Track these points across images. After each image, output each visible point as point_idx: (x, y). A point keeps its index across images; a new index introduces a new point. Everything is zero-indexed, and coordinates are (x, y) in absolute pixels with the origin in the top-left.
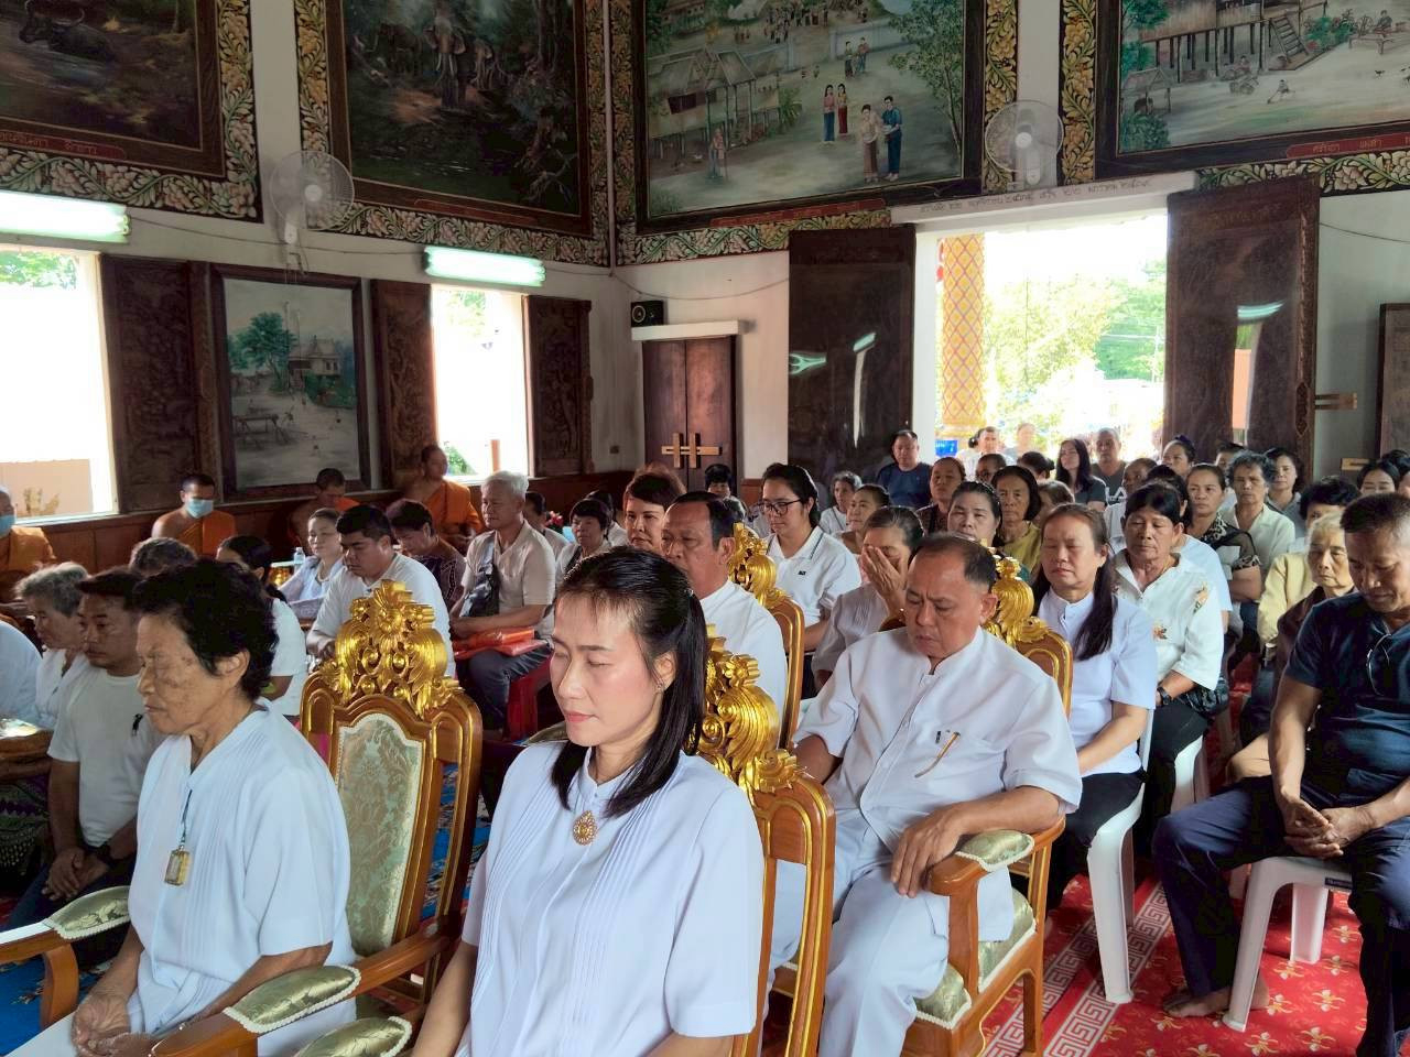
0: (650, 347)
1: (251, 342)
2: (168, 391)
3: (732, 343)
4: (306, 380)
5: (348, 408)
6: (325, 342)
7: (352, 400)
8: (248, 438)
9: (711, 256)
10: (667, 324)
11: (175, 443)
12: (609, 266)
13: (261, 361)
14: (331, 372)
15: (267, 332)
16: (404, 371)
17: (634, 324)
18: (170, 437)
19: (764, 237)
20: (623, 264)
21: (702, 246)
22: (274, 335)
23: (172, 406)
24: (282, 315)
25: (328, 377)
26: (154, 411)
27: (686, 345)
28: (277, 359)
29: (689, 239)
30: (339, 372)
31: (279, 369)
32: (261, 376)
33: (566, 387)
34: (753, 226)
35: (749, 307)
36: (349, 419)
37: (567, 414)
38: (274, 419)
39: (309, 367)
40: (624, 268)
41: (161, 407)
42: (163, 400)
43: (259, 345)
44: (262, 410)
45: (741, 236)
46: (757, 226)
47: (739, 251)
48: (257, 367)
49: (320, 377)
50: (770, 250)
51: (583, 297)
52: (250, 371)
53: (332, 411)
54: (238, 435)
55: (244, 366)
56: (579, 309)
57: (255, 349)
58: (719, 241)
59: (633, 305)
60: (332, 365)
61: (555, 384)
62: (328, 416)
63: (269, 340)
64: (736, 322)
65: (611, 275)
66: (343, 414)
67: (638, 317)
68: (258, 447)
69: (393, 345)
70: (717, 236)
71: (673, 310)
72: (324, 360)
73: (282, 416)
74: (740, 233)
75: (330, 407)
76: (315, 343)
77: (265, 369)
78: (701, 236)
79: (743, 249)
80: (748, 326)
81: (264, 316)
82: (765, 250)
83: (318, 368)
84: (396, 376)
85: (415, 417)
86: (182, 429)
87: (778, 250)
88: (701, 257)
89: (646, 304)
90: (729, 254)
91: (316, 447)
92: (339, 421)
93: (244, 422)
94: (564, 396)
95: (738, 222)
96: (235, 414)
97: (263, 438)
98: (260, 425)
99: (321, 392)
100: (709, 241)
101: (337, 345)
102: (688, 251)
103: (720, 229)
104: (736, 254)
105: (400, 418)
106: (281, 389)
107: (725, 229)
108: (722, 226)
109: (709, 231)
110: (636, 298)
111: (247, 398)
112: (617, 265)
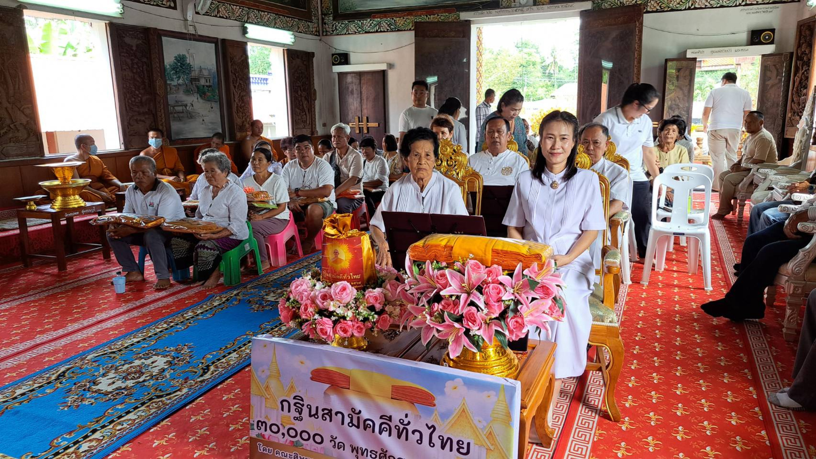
0: (341, 75)
1: (174, 68)
2: (142, 91)
3: (383, 74)
4: (198, 87)
5: (215, 102)
6: (205, 69)
7: (217, 98)
8: (175, 115)
9: (372, 32)
10: (350, 64)
11: (147, 116)
12: (319, 36)
13: (179, 78)
14: (208, 84)
15: (181, 64)
16: (238, 84)
17: (334, 64)
18: (144, 114)
19: (398, 24)
20: (326, 35)
21: (367, 27)
22: (184, 65)
23: (144, 98)
24: (187, 56)
25: (207, 86)
26: (137, 101)
27: (360, 74)
28: (186, 77)
29: (360, 24)
30: (211, 84)
31: (187, 82)
32: (179, 85)
33: (304, 94)
34: (393, 19)
35: (391, 57)
36: (216, 106)
37: (305, 106)
38: (186, 106)
39: (199, 81)
40: (327, 37)
41: (139, 99)
42: (140, 96)
43: (178, 70)
44: (182, 102)
45: (387, 23)
46: (395, 19)
47: (386, 30)
48: (178, 80)
49: (204, 86)
50: (402, 30)
51: (310, 50)
52: (175, 83)
53: (209, 103)
54: (172, 113)
55: (172, 80)
56: (310, 56)
57: (176, 71)
58: (375, 25)
59: (333, 55)
60: (208, 81)
61: (299, 92)
62: (208, 105)
63: (181, 67)
64: (386, 64)
65: (320, 40)
66: (214, 104)
67: (336, 61)
68: (180, 119)
69: (233, 71)
70: (375, 23)
71: (353, 58)
72: (205, 78)
73: (189, 105)
74: (386, 22)
75: (209, 101)
76: (201, 70)
77: (181, 81)
78: (367, 22)
79: (388, 30)
80: (391, 66)
81: (179, 55)
82: (398, 30)
83: (203, 82)
84: (235, 87)
85: (243, 106)
86: (149, 110)
87: (405, 30)
88: (366, 32)
89: (340, 55)
90: (381, 32)
91: (203, 120)
92: (212, 108)
93: (174, 107)
94: (303, 98)
95: (386, 17)
96: (169, 103)
97: (181, 115)
98: (180, 109)
99: (204, 93)
100: (371, 25)
101: (209, 71)
102: (360, 30)
103: (376, 19)
104: (384, 31)
105: (237, 107)
106: (188, 92)
107: (379, 19)
108: (377, 18)
109: (371, 20)
110: (334, 51)
111: (175, 95)
112: (323, 35)
